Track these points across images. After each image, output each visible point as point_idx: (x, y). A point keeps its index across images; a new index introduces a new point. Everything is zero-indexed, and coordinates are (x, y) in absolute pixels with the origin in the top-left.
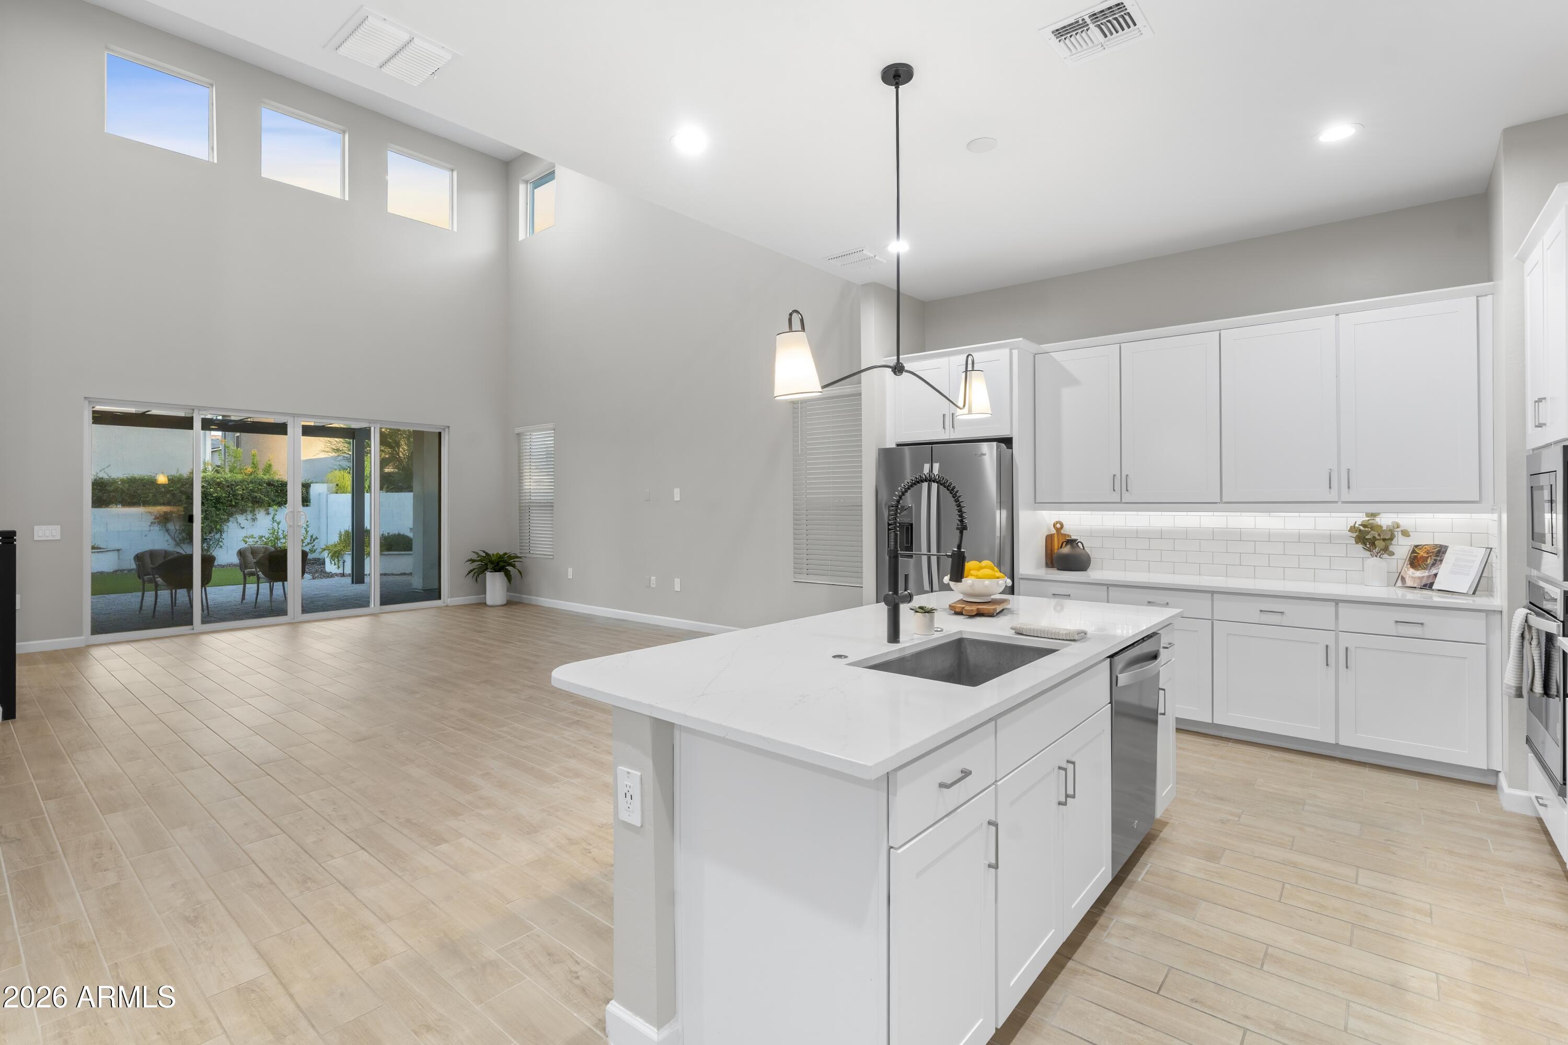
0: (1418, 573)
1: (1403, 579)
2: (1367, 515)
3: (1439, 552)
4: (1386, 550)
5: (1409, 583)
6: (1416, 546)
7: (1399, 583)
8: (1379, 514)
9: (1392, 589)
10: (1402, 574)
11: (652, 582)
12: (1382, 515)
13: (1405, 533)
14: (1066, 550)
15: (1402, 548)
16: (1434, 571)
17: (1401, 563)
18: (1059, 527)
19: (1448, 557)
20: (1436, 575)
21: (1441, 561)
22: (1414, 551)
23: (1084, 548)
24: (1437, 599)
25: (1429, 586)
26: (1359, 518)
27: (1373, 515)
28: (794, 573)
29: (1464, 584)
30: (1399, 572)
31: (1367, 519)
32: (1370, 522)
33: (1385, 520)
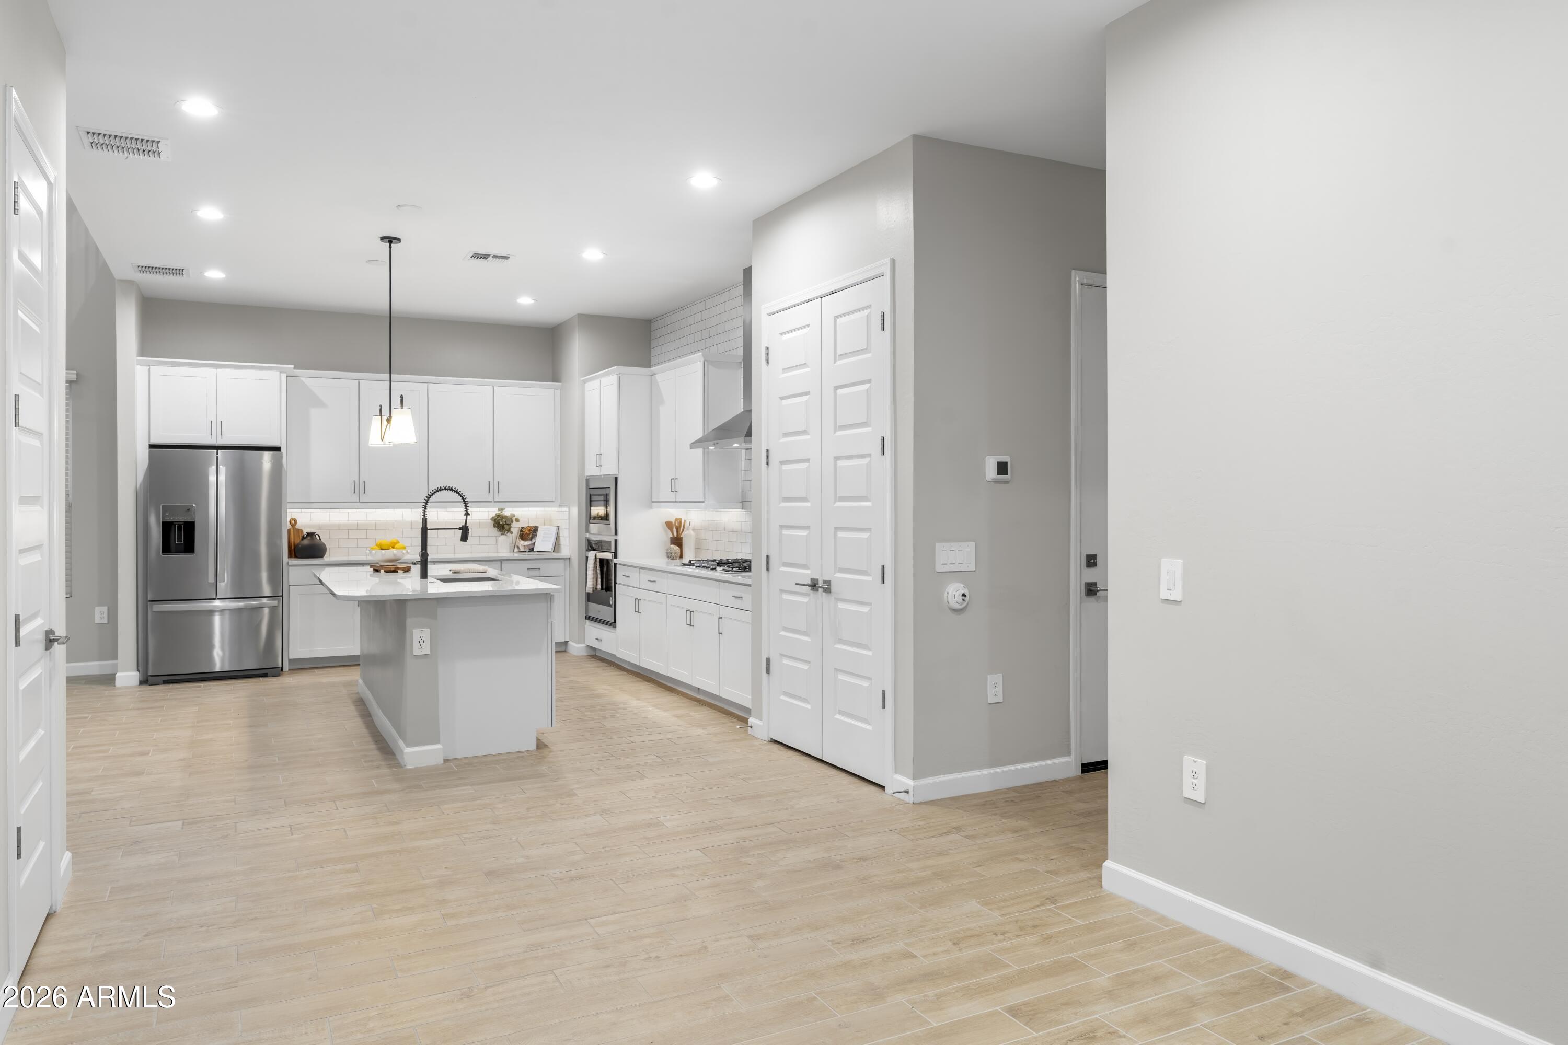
0: (527, 543)
1: (518, 547)
2: (499, 510)
3: (535, 530)
4: (509, 531)
5: (522, 549)
6: (522, 528)
7: (516, 550)
8: (505, 509)
9: (512, 554)
10: (517, 544)
12: (507, 509)
13: (517, 520)
14: (306, 542)
15: (515, 528)
16: (533, 541)
17: (514, 538)
18: (294, 522)
19: (539, 533)
20: (534, 543)
21: (536, 535)
22: (521, 531)
23: (320, 539)
24: (536, 556)
25: (532, 550)
26: (493, 512)
27: (502, 510)
29: (549, 547)
30: (514, 543)
31: (499, 512)
32: (501, 514)
33: (507, 512)
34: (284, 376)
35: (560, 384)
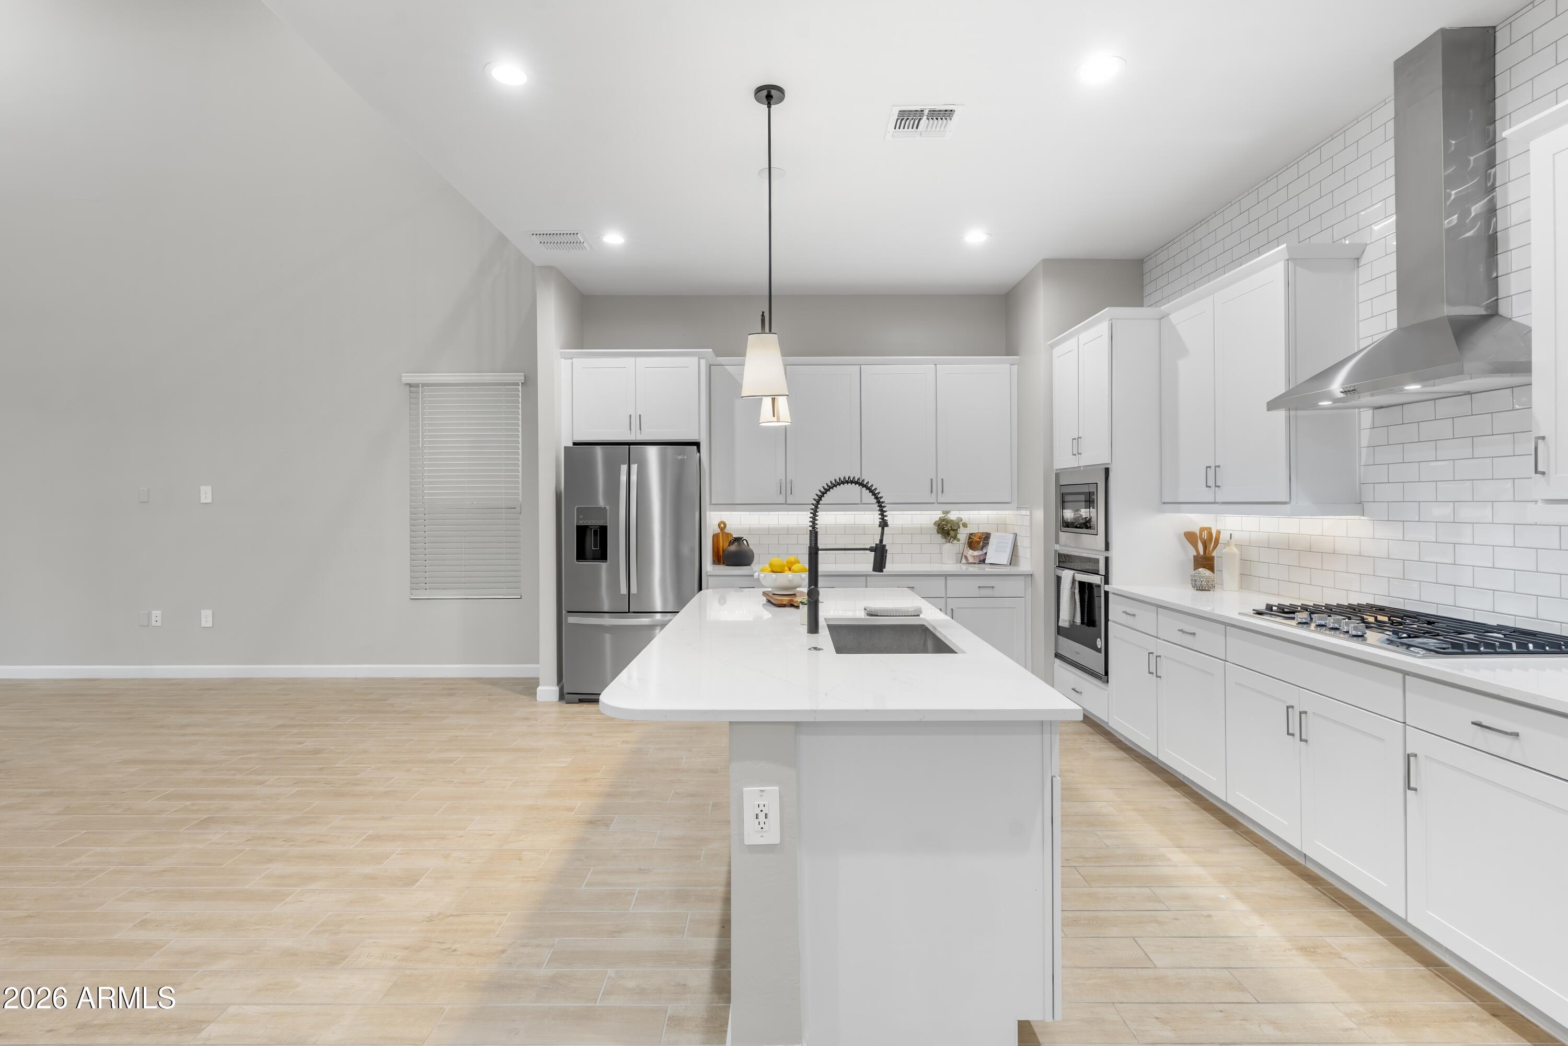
0: (976, 553)
1: (966, 557)
2: (944, 513)
3: (986, 537)
4: (955, 538)
5: (971, 560)
6: (971, 534)
7: (964, 561)
8: (950, 512)
9: (959, 565)
10: (964, 554)
11: (154, 619)
12: (952, 512)
13: (965, 525)
14: (733, 548)
15: (963, 534)
16: (985, 551)
17: (961, 547)
18: (722, 526)
19: (992, 541)
20: (986, 553)
21: (988, 543)
22: (970, 538)
23: (748, 545)
24: (988, 569)
25: (983, 561)
26: (936, 515)
27: (947, 512)
28: (412, 589)
29: (1004, 559)
30: (961, 552)
31: (944, 515)
32: (946, 517)
33: (953, 516)
34: (703, 362)
35: (1018, 357)
